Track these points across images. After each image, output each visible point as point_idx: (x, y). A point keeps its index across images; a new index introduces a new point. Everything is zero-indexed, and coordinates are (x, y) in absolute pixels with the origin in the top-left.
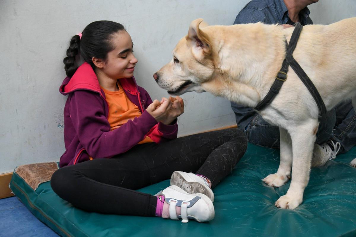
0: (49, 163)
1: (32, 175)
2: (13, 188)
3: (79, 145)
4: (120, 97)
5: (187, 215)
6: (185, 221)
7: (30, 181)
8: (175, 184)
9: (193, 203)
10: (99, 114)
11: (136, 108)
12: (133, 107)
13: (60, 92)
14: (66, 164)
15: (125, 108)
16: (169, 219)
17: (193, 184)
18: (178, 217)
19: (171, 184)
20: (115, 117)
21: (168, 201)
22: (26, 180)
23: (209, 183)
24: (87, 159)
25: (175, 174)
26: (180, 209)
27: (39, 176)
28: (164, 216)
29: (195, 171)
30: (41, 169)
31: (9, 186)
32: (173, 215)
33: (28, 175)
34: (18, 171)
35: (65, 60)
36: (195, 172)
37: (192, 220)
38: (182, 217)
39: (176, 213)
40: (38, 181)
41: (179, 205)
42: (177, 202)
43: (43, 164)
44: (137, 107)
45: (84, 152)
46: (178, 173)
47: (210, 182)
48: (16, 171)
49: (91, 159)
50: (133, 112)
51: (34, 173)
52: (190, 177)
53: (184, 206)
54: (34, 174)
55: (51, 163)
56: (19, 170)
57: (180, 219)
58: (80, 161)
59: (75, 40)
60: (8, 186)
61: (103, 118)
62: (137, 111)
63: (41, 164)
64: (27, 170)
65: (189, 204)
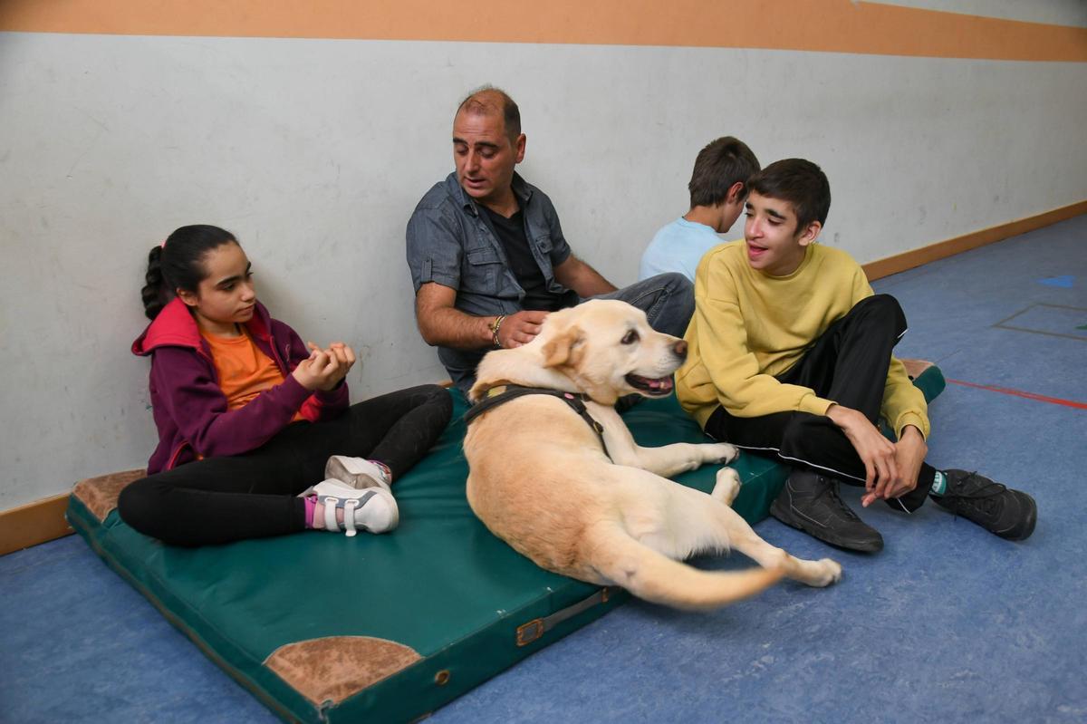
0: (133, 472)
1: (99, 495)
2: (71, 521)
3: (176, 438)
4: (243, 346)
5: (355, 522)
6: (351, 533)
7: (95, 507)
8: (332, 476)
9: (363, 502)
10: (201, 380)
11: (272, 365)
12: (266, 362)
13: (134, 353)
14: (158, 471)
15: (252, 367)
16: (324, 531)
17: (359, 477)
18: (338, 525)
19: (326, 476)
20: (232, 386)
21: (323, 500)
22: (89, 506)
23: (387, 473)
24: (194, 459)
25: (331, 461)
26: (343, 513)
27: (111, 497)
28: (316, 525)
29: (366, 455)
30: (117, 484)
31: (66, 517)
32: (332, 524)
33: (92, 496)
34: (76, 491)
35: (144, 290)
36: (366, 457)
37: (362, 530)
38: (346, 526)
39: (337, 519)
40: (108, 505)
41: (341, 505)
42: (338, 501)
43: (123, 473)
44: (273, 362)
45: (188, 448)
46: (336, 459)
47: (389, 470)
48: (74, 489)
49: (201, 458)
50: (266, 372)
51: (104, 491)
52: (357, 465)
53: (349, 507)
54: (103, 494)
55: (138, 471)
56: (79, 488)
57: (344, 530)
58: (178, 463)
59: (156, 254)
60: (63, 516)
61: (210, 385)
62: (272, 369)
63: (119, 474)
64: (92, 488)
65: (357, 504)
